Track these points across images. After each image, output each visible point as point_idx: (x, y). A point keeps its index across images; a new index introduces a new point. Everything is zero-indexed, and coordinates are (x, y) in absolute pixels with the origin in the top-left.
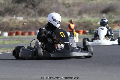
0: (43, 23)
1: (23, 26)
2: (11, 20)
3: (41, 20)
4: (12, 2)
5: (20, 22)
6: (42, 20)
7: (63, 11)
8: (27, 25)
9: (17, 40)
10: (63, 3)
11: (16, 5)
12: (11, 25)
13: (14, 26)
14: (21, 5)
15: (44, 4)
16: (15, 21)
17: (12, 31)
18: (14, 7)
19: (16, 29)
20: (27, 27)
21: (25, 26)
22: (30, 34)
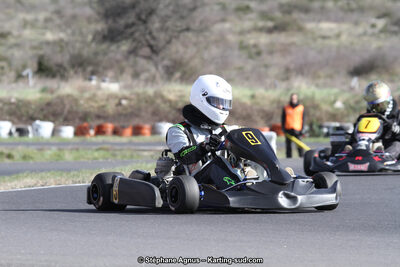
0: (176, 102)
1: (120, 108)
2: (82, 90)
3: (169, 92)
4: (94, 39)
5: (111, 96)
6: (174, 91)
7: (240, 69)
8: (131, 107)
9: (97, 150)
10: (241, 43)
11: (104, 46)
12: (84, 105)
13: (92, 107)
14: (118, 47)
15: (185, 46)
16: (94, 95)
17: (87, 122)
18: (96, 54)
19: (98, 117)
20: (129, 110)
21: (125, 108)
22: (137, 131)
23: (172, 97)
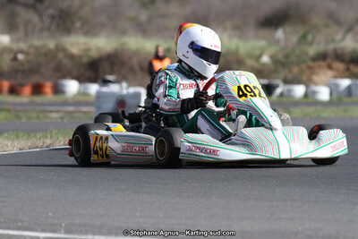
0: (81, 57)
1: (15, 64)
3: (72, 44)
5: (5, 50)
6: (78, 44)
8: (29, 62)
20: (27, 66)
21: (22, 63)
22: (37, 89)
23: (75, 50)
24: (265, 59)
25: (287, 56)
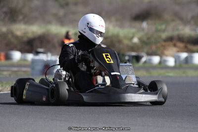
24: (136, 40)
25: (148, 39)
